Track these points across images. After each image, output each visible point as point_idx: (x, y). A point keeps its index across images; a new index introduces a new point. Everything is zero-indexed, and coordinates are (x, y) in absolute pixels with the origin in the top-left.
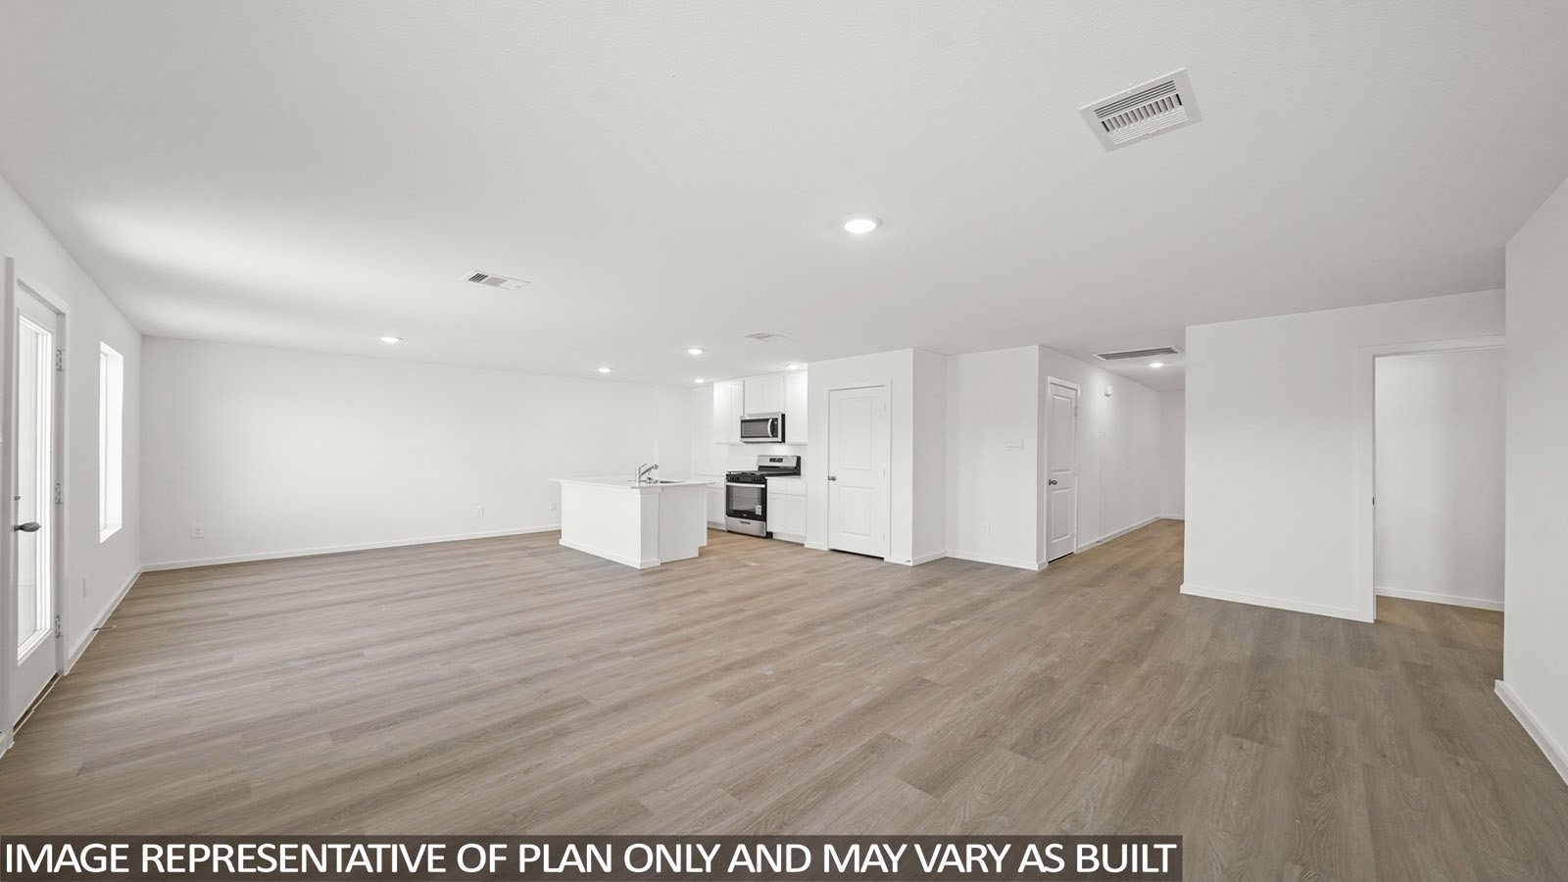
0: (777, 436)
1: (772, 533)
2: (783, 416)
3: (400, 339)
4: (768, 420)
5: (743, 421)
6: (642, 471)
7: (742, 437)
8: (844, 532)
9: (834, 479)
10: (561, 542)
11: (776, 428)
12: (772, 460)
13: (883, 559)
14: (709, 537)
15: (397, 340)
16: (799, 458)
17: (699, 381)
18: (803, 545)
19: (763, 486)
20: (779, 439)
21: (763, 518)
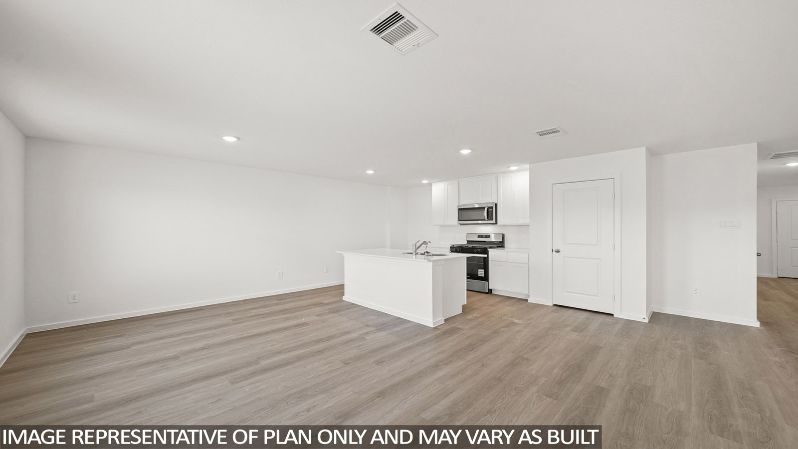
0: (493, 220)
1: (491, 290)
2: (496, 205)
3: (238, 139)
4: (484, 208)
5: (459, 209)
6: (418, 246)
7: (459, 220)
8: (567, 292)
9: (558, 251)
10: (344, 298)
11: (491, 213)
12: (479, 236)
13: (612, 315)
14: (468, 297)
15: (236, 139)
16: (503, 235)
17: (425, 182)
18: (527, 300)
19: (486, 256)
20: (494, 222)
21: (486, 278)
